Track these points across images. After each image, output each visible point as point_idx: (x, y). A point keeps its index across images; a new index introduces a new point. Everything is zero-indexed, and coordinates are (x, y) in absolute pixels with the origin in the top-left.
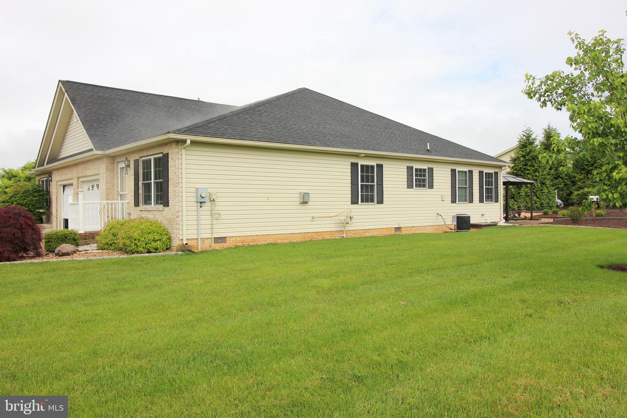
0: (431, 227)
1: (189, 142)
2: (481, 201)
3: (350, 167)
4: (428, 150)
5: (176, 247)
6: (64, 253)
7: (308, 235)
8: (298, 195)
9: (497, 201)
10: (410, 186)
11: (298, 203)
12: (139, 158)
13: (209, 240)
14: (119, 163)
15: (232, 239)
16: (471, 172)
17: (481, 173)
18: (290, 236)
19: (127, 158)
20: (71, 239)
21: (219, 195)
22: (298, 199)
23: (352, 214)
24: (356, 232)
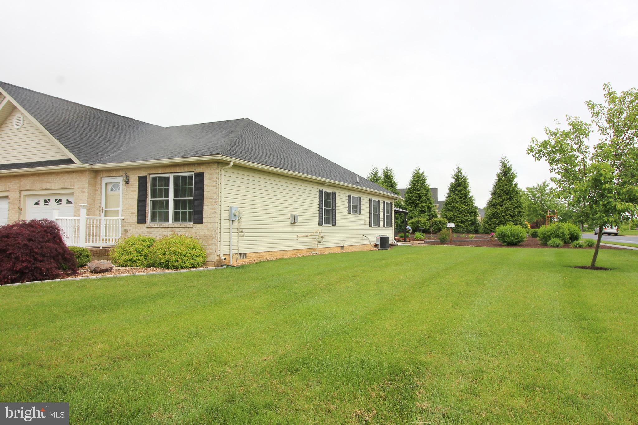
0: (359, 246)
1: (232, 164)
2: (384, 226)
3: (318, 193)
4: (358, 182)
5: (214, 262)
6: (103, 270)
7: (295, 252)
8: (289, 217)
9: (391, 226)
10: (349, 212)
11: (289, 224)
12: (148, 175)
13: (236, 256)
14: (103, 178)
15: (250, 255)
16: (379, 201)
17: (384, 202)
18: (284, 252)
19: (126, 174)
20: (85, 256)
21: (244, 214)
22: (289, 220)
23: (323, 234)
24: (321, 250)
